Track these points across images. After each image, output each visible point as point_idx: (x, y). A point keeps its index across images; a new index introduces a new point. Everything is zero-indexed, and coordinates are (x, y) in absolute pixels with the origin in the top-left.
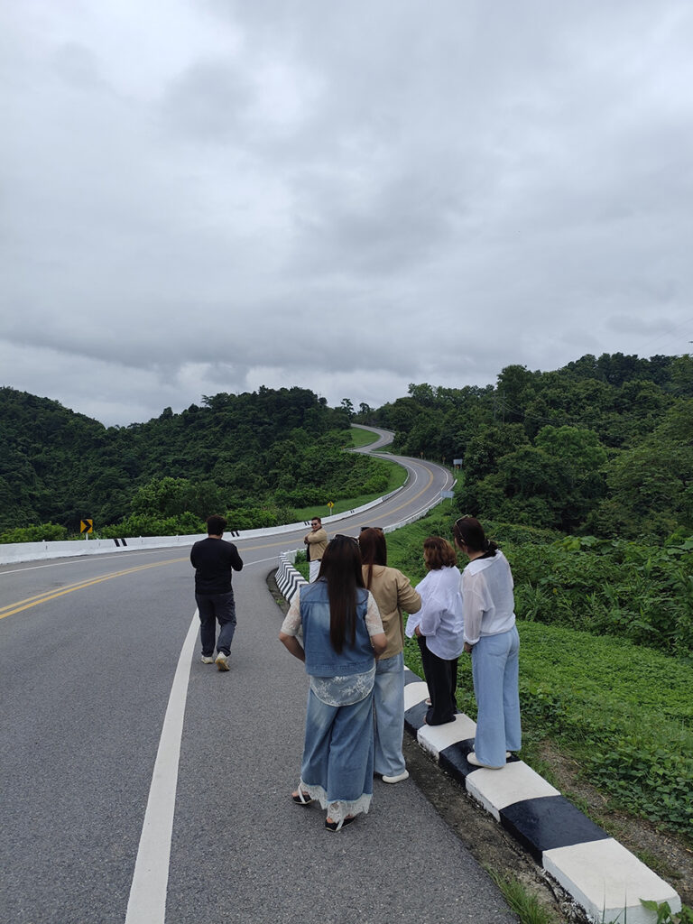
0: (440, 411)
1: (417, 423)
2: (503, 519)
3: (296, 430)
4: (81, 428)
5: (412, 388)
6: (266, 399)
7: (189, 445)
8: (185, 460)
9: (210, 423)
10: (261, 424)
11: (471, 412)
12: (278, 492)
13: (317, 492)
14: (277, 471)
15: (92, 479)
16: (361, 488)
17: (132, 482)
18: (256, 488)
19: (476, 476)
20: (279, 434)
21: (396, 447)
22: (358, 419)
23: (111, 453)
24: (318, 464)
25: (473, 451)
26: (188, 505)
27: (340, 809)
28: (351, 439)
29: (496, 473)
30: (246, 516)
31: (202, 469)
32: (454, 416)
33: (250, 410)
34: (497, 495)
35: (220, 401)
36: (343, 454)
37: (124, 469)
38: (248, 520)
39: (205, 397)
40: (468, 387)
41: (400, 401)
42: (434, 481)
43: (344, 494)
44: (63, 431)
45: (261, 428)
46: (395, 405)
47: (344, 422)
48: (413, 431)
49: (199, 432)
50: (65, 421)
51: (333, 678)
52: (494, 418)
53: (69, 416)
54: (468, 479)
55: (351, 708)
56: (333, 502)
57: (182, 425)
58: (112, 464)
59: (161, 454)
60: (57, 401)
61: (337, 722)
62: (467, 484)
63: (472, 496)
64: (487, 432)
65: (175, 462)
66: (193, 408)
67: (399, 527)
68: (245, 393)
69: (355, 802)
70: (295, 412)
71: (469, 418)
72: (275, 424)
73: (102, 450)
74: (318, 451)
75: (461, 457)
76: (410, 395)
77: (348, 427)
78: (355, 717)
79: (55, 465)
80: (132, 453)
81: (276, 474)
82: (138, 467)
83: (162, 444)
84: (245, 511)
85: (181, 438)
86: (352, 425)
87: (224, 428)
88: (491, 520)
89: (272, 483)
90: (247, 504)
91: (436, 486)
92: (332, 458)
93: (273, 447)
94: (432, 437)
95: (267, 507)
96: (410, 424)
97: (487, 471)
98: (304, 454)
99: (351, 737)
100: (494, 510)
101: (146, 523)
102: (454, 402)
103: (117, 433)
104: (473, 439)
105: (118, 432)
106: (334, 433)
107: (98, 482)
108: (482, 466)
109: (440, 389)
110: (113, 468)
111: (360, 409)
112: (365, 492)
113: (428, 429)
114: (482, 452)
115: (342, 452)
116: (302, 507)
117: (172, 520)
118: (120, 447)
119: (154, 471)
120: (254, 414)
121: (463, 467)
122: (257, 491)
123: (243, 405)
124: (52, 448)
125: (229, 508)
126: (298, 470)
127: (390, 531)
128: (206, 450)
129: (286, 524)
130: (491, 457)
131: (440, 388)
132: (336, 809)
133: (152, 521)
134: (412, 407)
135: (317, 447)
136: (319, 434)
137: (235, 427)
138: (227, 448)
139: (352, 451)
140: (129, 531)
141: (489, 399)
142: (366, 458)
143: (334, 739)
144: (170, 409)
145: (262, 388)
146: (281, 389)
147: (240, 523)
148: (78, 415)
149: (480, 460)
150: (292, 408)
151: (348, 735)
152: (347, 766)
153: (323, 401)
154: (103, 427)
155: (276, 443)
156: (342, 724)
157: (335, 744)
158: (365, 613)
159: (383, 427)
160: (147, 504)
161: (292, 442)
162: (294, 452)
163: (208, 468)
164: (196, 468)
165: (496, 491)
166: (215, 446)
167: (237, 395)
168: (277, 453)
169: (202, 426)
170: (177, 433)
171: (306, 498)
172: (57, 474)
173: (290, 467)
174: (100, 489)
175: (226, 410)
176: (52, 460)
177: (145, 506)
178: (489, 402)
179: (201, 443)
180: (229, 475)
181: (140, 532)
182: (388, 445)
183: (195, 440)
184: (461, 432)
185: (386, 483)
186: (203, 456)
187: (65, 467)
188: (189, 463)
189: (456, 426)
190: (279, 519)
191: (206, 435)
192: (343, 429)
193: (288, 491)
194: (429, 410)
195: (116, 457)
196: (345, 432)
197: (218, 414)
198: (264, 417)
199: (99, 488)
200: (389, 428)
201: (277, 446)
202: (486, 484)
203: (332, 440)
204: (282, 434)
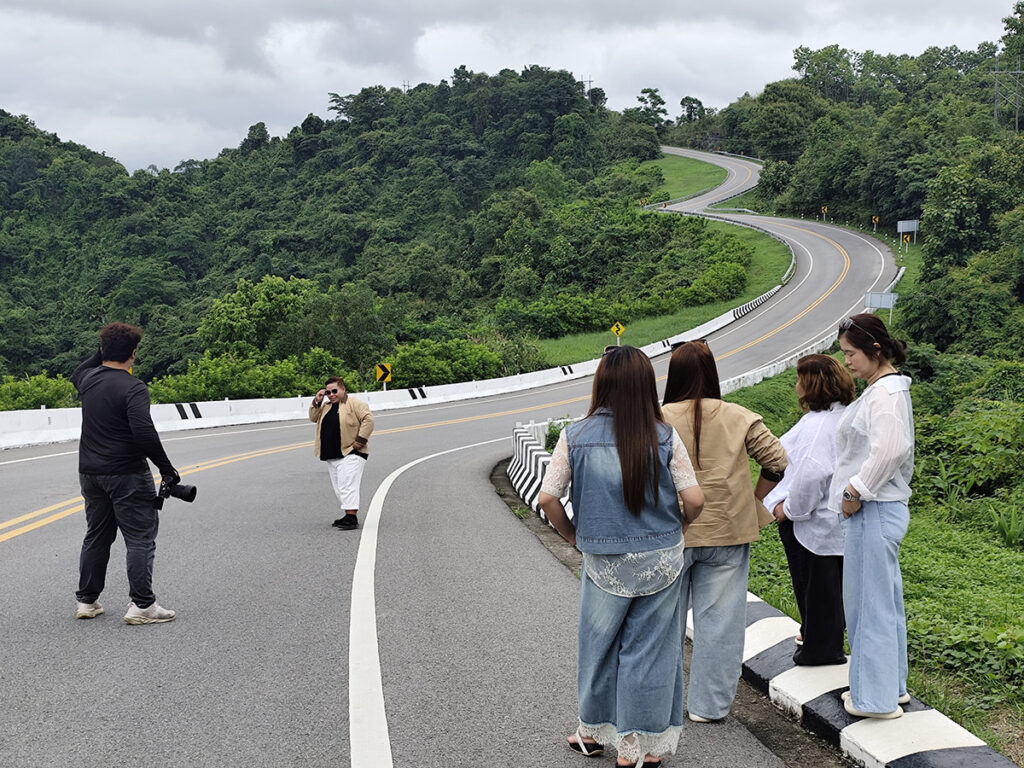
0: (868, 109)
1: (814, 142)
2: (1009, 352)
3: (537, 167)
4: (79, 175)
5: (803, 57)
6: (470, 97)
7: (307, 205)
8: (300, 240)
9: (348, 156)
10: (460, 155)
11: (940, 110)
12: (502, 304)
13: (589, 302)
14: (499, 259)
15: (109, 284)
16: (685, 291)
17: (193, 289)
18: (454, 297)
19: (949, 257)
20: (499, 176)
21: (765, 195)
22: (677, 134)
23: (144, 228)
24: (588, 242)
25: (943, 201)
26: (317, 334)
27: (637, 742)
28: (661, 181)
29: (993, 249)
30: (437, 355)
31: (337, 258)
32: (899, 120)
33: (434, 123)
34: (994, 300)
35: (369, 106)
36: (644, 217)
37: (173, 260)
38: (442, 364)
39: (336, 98)
40: (935, 50)
41: (774, 91)
42: (851, 270)
43: (646, 305)
44: (40, 182)
45: (461, 163)
46: (763, 99)
47: (647, 143)
48: (804, 160)
49: (328, 175)
50: (45, 160)
51: (623, 555)
52: (994, 123)
53: (53, 150)
54: (929, 265)
55: (651, 598)
56: (625, 323)
57: (290, 160)
58: (148, 250)
59: (249, 228)
60: (24, 118)
61: (630, 620)
62: (928, 276)
63: (935, 301)
64: (977, 154)
65: (280, 243)
66: (312, 124)
67: (771, 375)
68: (423, 86)
69: (658, 734)
70: (533, 124)
71: (936, 124)
72: (492, 152)
73: (124, 220)
74: (587, 211)
75: (916, 214)
76: (798, 75)
77: (654, 155)
78: (656, 612)
79: (31, 255)
80: (188, 226)
81: (497, 265)
82: (201, 256)
83: (249, 205)
84: (436, 346)
85: (288, 190)
86: (665, 149)
87: (380, 166)
88: (979, 354)
89: (489, 285)
90: (438, 330)
91: (856, 282)
92: (618, 226)
93: (487, 207)
94: (847, 170)
95: (481, 337)
96: (797, 143)
97: (975, 244)
98: (557, 218)
99: (652, 640)
100: (988, 333)
101: (233, 373)
102: (901, 88)
103: (153, 183)
104: (943, 172)
105: (156, 181)
106: (623, 170)
107: (122, 290)
108: (963, 233)
109: (868, 59)
110: (150, 260)
111: (682, 112)
112: (694, 301)
113: (838, 153)
114: (965, 202)
115: (640, 212)
116: (555, 335)
117: (287, 366)
118: (163, 213)
119: (237, 265)
120: (445, 132)
121: (918, 237)
122: (457, 303)
123: (418, 112)
124: (22, 219)
125: (401, 339)
126: (545, 256)
127: (750, 383)
128: (344, 216)
129: (522, 372)
130: (984, 212)
131: (869, 54)
132: (632, 744)
133: (246, 368)
134: (803, 101)
135: (584, 203)
136: (589, 172)
137: (404, 164)
138: (389, 211)
139: (664, 210)
140: (201, 388)
141: (984, 78)
142: (697, 225)
143: (625, 646)
144: (261, 126)
145: (461, 73)
146: (502, 72)
147: (426, 370)
148: (71, 147)
149: (960, 222)
150: (528, 116)
151: (646, 638)
152: (646, 683)
153: (598, 95)
154: (122, 171)
155: (494, 196)
156: (637, 623)
157: (627, 652)
158: (670, 457)
159: (734, 152)
160: (231, 334)
161: (529, 194)
162: (535, 215)
163: (350, 256)
164: (325, 255)
165: (994, 289)
166: (363, 206)
167: (404, 90)
168: (498, 218)
169: (333, 163)
170: (280, 180)
171: (563, 317)
172: (35, 273)
173: (527, 250)
174: (126, 304)
175: (382, 126)
176: (23, 246)
177: (228, 337)
178: (983, 85)
179: (331, 201)
180: (396, 271)
181: (224, 390)
182: (747, 194)
183: (320, 194)
184: (916, 158)
185: (741, 280)
186: (338, 230)
187: (52, 260)
188: (308, 245)
189: (904, 144)
190: (507, 362)
191: (341, 184)
192: (644, 159)
193: (524, 303)
194: (843, 109)
195: (154, 236)
196: (647, 165)
197: (365, 135)
198: (467, 138)
199: (126, 302)
200: (748, 153)
201: (498, 203)
202: (972, 274)
203: (619, 186)
204: (506, 176)
